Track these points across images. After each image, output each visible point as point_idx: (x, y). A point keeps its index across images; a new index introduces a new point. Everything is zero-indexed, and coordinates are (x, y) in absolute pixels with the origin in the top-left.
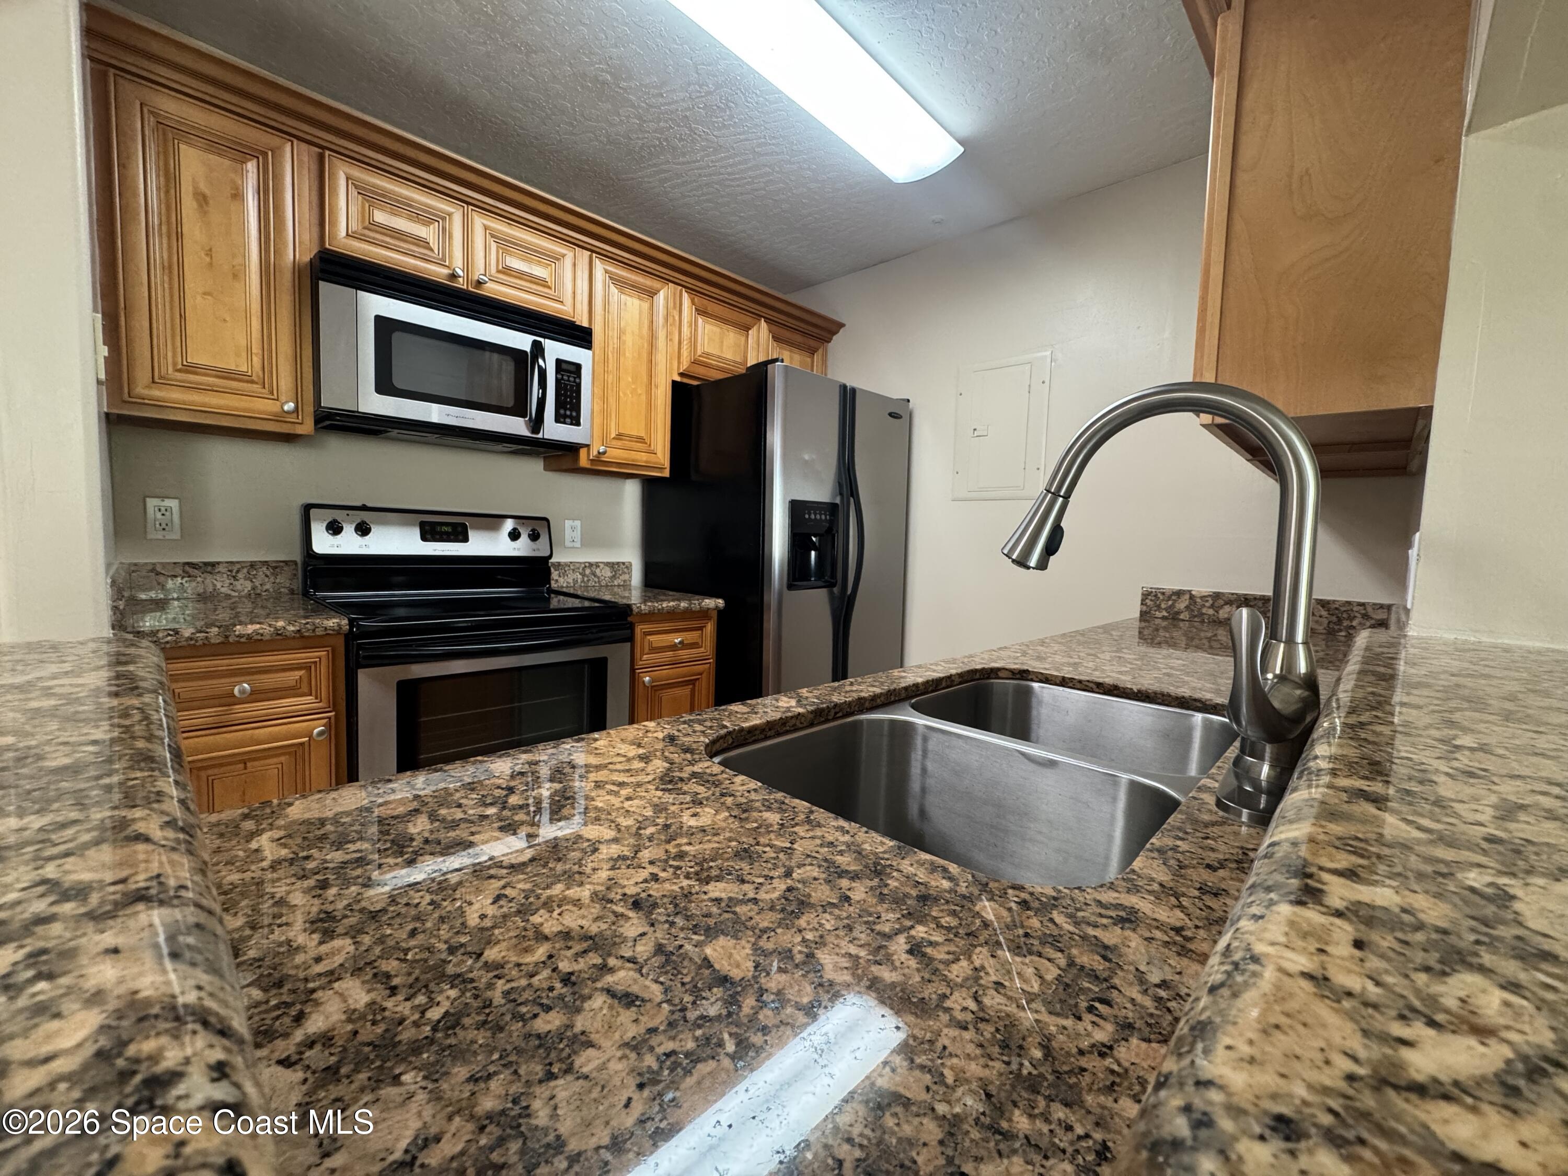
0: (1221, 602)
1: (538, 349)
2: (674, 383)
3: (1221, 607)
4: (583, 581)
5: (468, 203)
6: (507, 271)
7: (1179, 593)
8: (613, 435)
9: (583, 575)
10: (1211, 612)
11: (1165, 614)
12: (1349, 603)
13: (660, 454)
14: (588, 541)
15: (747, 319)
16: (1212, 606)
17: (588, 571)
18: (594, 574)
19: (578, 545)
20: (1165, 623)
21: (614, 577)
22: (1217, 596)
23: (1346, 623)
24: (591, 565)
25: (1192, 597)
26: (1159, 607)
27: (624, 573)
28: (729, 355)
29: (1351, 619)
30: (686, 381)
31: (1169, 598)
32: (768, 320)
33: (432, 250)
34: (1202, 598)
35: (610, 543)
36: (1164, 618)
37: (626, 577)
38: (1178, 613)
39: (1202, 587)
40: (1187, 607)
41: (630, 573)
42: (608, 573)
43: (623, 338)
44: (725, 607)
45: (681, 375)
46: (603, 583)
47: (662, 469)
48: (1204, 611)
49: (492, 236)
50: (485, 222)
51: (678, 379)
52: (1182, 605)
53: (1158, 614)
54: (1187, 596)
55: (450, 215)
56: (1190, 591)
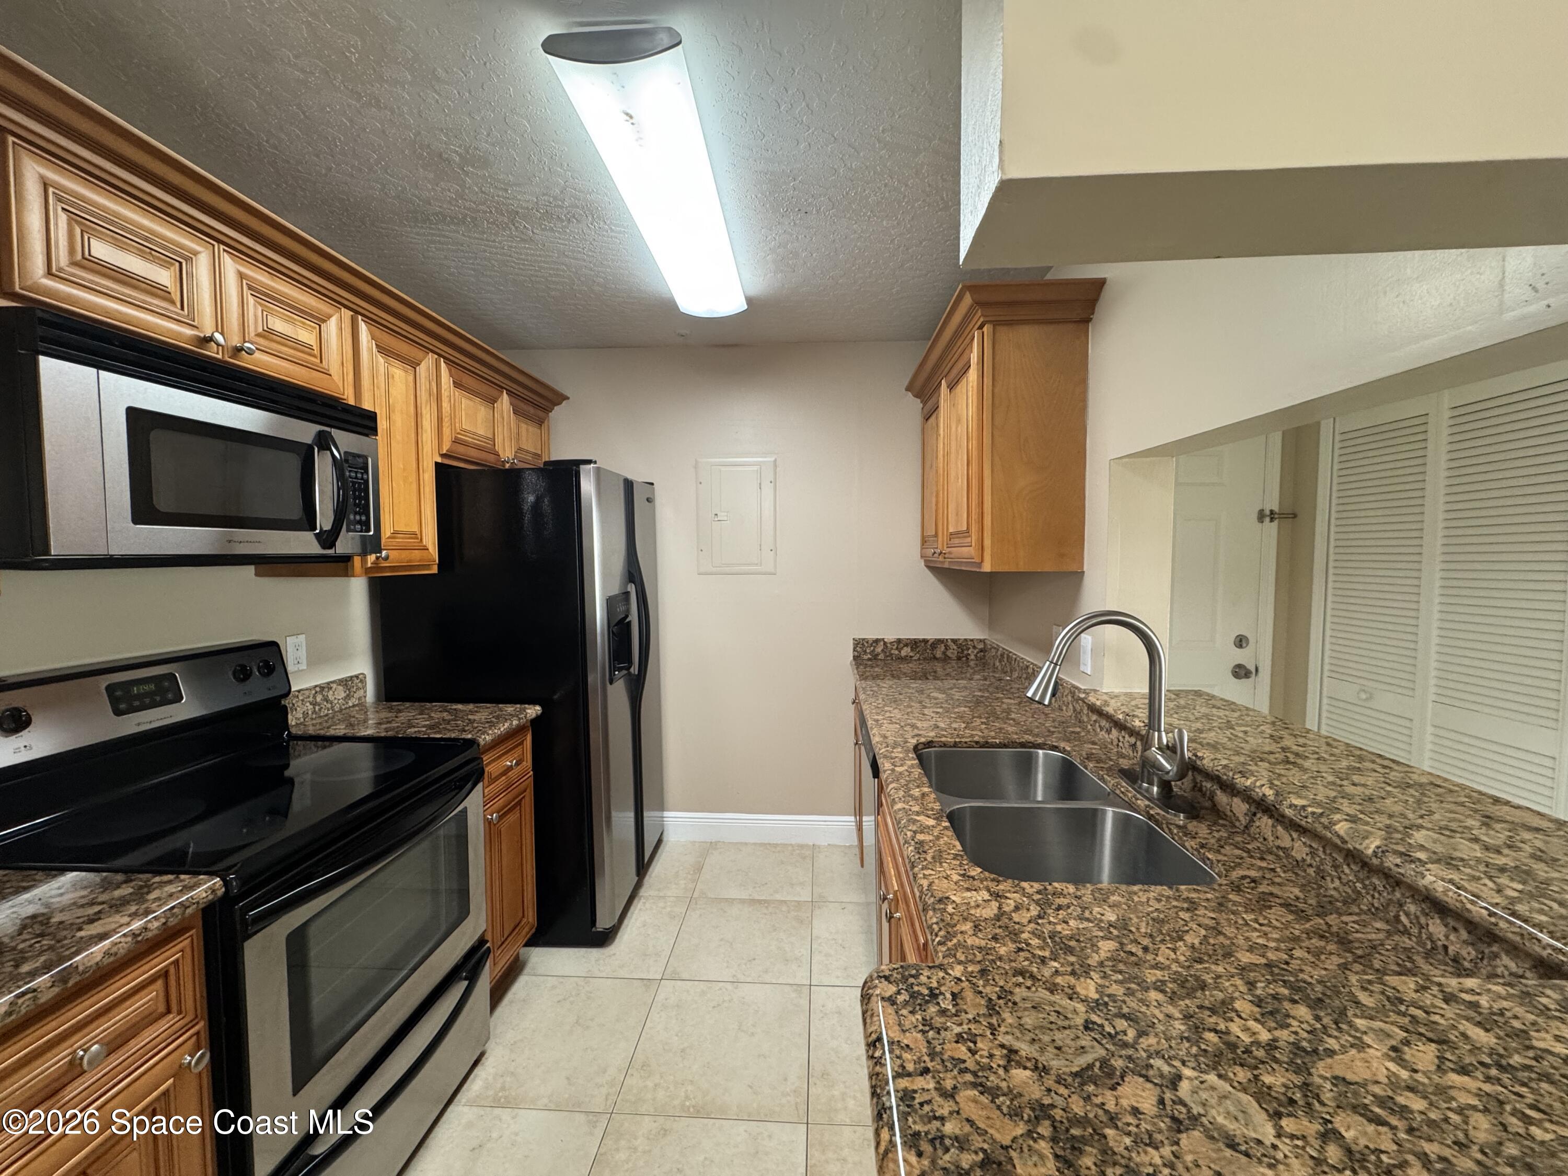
0: (902, 645)
1: (324, 442)
2: (437, 464)
3: (902, 648)
4: (314, 712)
5: (220, 242)
6: (268, 334)
7: (877, 641)
8: (388, 534)
9: (314, 704)
10: (897, 652)
11: (869, 656)
12: (966, 640)
13: (431, 550)
14: (316, 659)
15: (493, 392)
16: (897, 648)
17: (319, 698)
18: (326, 699)
19: (303, 666)
20: (870, 663)
21: (348, 697)
22: (899, 641)
23: (966, 652)
24: (322, 688)
25: (885, 643)
26: (865, 651)
27: (358, 689)
28: (481, 432)
29: (968, 649)
30: (447, 462)
31: (871, 645)
32: (510, 393)
33: (173, 302)
34: (891, 643)
35: (341, 655)
36: (869, 659)
37: (361, 693)
38: (878, 655)
39: (890, 637)
40: (883, 650)
41: (364, 687)
42: (341, 693)
43: (393, 417)
44: (542, 713)
45: (443, 456)
46: (337, 708)
47: (428, 567)
48: (893, 652)
49: (250, 288)
50: (242, 269)
51: (439, 460)
52: (879, 649)
53: (865, 657)
54: (882, 643)
55: (196, 253)
56: (883, 639)
